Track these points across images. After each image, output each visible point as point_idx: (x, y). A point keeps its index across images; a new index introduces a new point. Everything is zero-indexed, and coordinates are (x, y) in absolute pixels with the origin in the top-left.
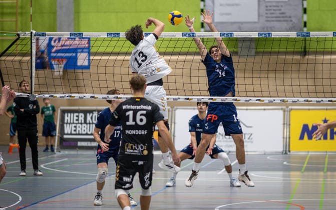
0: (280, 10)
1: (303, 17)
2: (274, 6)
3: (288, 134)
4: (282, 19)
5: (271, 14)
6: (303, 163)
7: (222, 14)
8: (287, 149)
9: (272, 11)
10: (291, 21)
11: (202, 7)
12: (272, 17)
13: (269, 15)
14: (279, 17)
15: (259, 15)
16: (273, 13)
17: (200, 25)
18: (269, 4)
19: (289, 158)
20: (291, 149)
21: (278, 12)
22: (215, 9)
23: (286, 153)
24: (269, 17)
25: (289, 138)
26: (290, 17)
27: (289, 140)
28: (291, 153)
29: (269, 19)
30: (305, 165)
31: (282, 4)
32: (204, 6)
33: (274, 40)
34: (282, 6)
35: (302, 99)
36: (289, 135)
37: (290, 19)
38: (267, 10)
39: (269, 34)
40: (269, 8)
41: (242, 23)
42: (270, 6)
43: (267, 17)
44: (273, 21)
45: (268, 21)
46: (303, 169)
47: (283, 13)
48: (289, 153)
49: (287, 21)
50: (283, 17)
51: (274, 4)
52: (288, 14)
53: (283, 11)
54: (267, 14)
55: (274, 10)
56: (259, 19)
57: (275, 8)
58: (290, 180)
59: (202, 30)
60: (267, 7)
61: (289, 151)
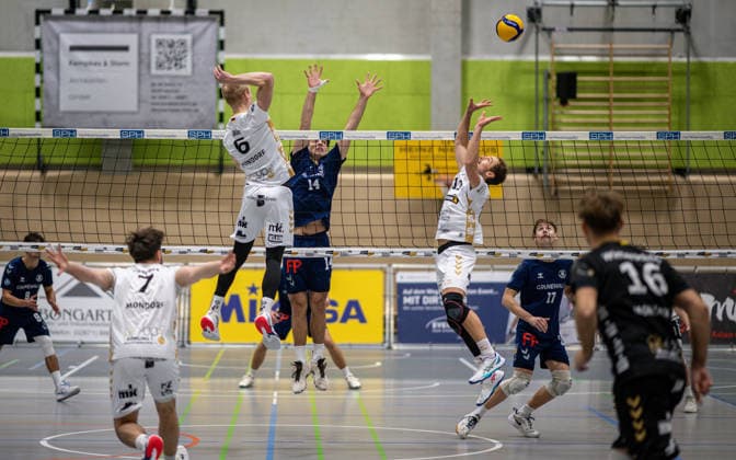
0: (177, 91)
1: (217, 104)
2: (167, 85)
3: (187, 312)
4: (181, 107)
5: (161, 97)
6: (210, 363)
7: (73, 97)
8: (186, 339)
9: (163, 94)
10: (197, 111)
11: (38, 84)
12: (163, 104)
13: (157, 100)
14: (176, 104)
15: (139, 101)
16: (165, 97)
17: (33, 116)
18: (156, 81)
19: (189, 354)
20: (192, 339)
21: (173, 95)
22: (61, 88)
23: (183, 346)
24: (158, 104)
25: (189, 319)
26: (194, 104)
27: (189, 324)
28: (192, 346)
29: (157, 107)
30: (214, 366)
31: (180, 81)
32: (42, 82)
33: (148, 143)
34: (180, 85)
35: (196, 249)
36: (189, 314)
37: (193, 108)
38: (154, 91)
39: (139, 132)
40: (157, 88)
41: (109, 113)
42: (160, 84)
43: (153, 104)
44: (165, 110)
45: (154, 110)
46: (210, 373)
47: (182, 97)
48: (187, 345)
49: (188, 110)
50: (182, 104)
51: (167, 81)
52: (192, 99)
53: (180, 94)
54: (154, 97)
55: (167, 91)
56: (139, 107)
57: (169, 88)
58: (189, 393)
59: (38, 124)
60: (153, 85)
61: (189, 342)
